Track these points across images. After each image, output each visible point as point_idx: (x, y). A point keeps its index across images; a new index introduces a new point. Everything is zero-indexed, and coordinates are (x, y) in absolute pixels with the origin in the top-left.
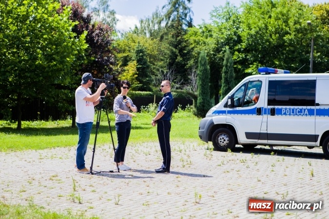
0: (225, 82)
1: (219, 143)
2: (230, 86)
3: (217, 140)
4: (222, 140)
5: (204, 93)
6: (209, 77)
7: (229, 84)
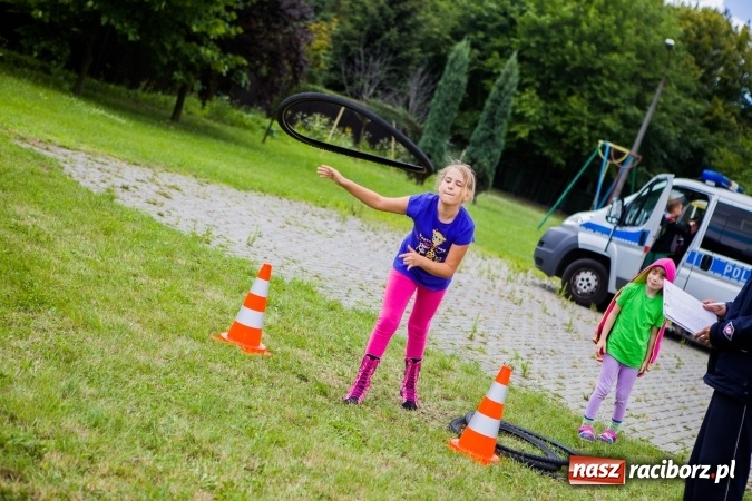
0: (486, 121)
1: (575, 287)
2: (495, 132)
3: (574, 279)
4: (585, 283)
5: (439, 131)
6: (460, 100)
7: (493, 127)
